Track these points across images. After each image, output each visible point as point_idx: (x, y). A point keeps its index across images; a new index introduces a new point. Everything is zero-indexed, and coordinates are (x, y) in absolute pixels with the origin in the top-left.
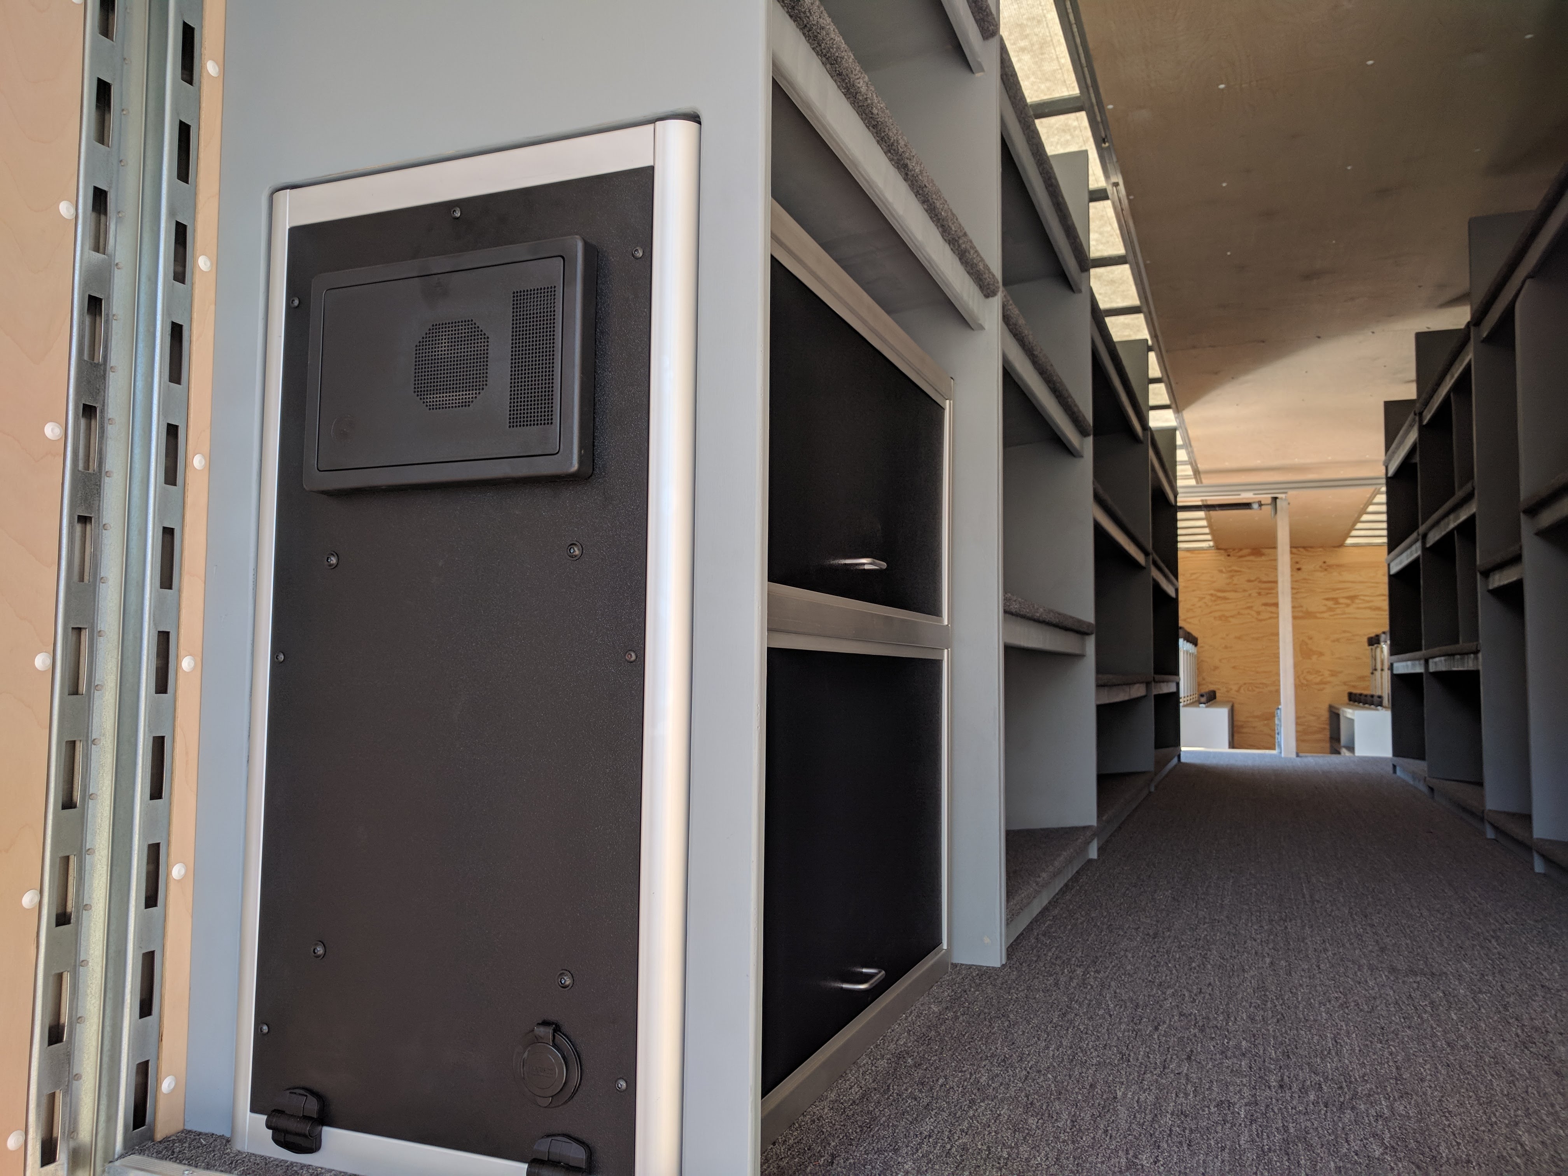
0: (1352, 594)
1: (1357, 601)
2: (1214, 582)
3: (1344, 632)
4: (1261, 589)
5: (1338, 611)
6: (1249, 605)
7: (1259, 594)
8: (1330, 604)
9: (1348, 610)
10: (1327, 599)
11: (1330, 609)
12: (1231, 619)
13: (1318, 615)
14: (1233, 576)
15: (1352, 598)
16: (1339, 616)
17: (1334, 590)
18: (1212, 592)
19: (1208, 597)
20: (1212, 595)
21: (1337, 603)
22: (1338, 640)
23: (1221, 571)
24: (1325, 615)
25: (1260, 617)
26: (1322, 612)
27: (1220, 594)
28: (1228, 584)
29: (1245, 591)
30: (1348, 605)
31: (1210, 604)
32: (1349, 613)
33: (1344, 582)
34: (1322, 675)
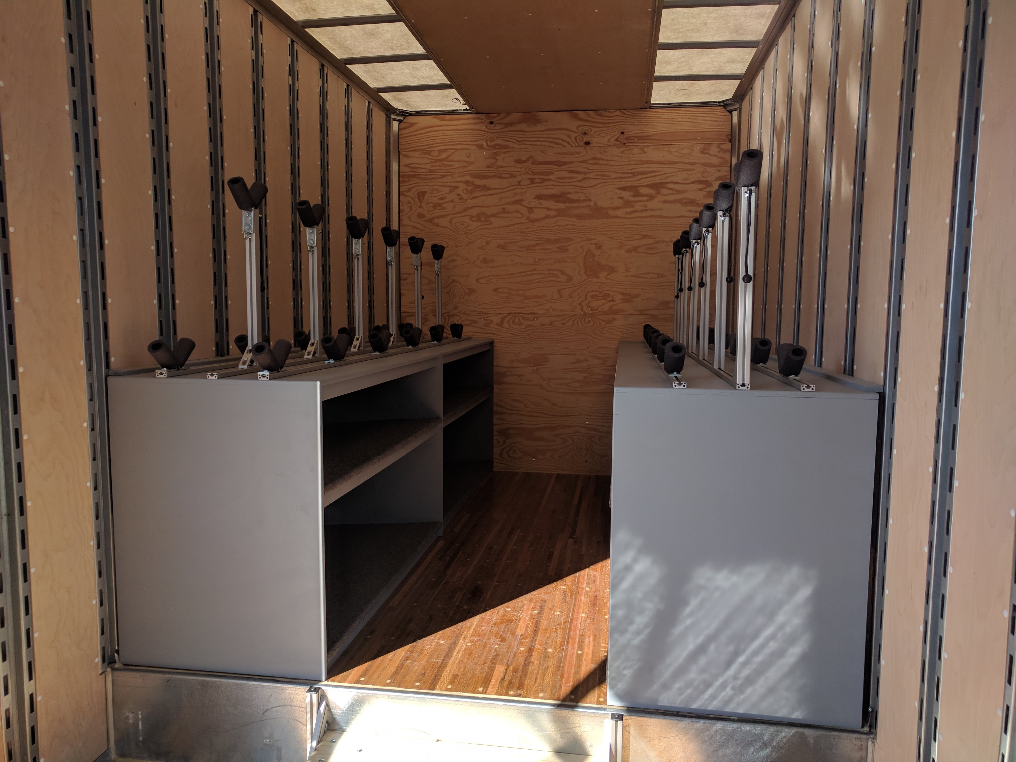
0: (657, 180)
1: (664, 191)
2: (471, 163)
3: (645, 237)
4: (534, 173)
5: (638, 206)
6: (517, 197)
7: (532, 181)
8: (627, 195)
9: (651, 205)
10: (624, 189)
11: (627, 204)
12: (492, 219)
13: (611, 212)
14: (496, 154)
15: (658, 187)
16: (638, 214)
17: (634, 174)
18: (468, 178)
19: (462, 186)
20: (467, 183)
21: (637, 194)
22: (635, 249)
23: (480, 147)
24: (620, 213)
25: (533, 216)
26: (618, 208)
27: (478, 182)
28: (489, 167)
29: (512, 176)
30: (651, 198)
31: (465, 196)
32: (652, 210)
33: (648, 162)
34: (613, 301)
